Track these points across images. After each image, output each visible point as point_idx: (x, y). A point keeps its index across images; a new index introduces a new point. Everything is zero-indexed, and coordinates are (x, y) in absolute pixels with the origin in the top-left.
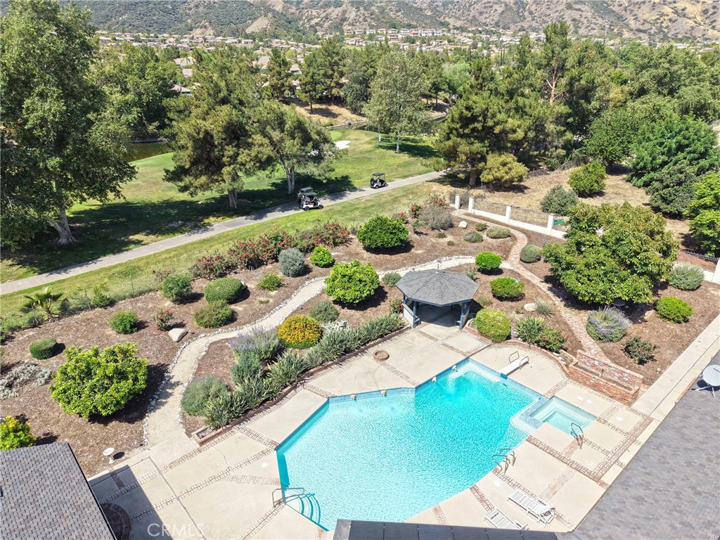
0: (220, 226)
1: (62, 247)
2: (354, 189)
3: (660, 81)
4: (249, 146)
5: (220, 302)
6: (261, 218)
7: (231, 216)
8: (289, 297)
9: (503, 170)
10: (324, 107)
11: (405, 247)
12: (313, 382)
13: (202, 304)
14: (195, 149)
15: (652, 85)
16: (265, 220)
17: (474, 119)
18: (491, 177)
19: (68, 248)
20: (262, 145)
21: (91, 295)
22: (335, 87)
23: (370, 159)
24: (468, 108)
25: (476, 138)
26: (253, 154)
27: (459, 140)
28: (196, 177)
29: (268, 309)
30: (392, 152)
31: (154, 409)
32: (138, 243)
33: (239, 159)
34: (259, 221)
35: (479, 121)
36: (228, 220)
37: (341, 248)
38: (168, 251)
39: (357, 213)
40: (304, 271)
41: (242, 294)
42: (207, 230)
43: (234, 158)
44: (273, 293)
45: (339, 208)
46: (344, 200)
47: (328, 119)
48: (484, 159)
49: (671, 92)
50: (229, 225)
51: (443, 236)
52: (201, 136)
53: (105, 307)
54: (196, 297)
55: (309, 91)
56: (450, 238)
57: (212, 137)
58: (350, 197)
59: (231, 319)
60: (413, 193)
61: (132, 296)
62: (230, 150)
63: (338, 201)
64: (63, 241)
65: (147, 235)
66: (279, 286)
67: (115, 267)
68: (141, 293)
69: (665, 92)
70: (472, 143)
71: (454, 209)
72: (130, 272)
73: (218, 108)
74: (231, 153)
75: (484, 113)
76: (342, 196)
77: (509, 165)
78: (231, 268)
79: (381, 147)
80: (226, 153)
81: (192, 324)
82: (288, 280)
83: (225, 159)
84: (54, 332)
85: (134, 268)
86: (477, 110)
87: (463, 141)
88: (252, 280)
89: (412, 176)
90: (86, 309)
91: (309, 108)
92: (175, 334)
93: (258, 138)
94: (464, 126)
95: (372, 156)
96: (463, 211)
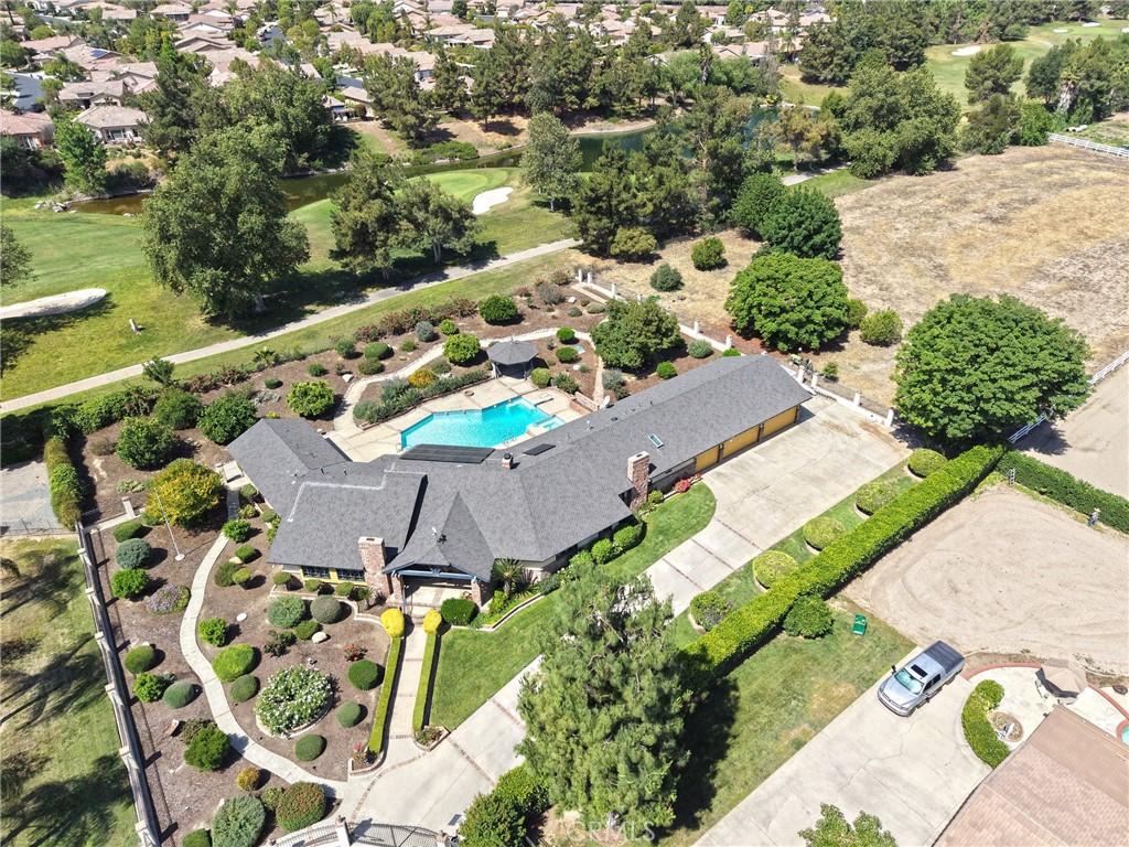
0: (375, 297)
1: (258, 314)
2: (497, 257)
3: (876, 113)
4: (397, 232)
5: (375, 358)
6: (408, 289)
7: (384, 288)
8: (420, 356)
9: (630, 243)
10: (503, 119)
11: (516, 319)
12: (424, 406)
13: (362, 360)
14: (353, 237)
15: (869, 117)
16: (412, 290)
17: (598, 199)
18: (617, 251)
19: (263, 315)
20: (408, 230)
21: (292, 352)
22: (519, 93)
23: (521, 220)
24: (592, 190)
25: (603, 214)
26: (400, 238)
27: (588, 216)
28: (355, 257)
29: (405, 363)
30: (546, 210)
31: (338, 416)
32: (312, 312)
33: (389, 242)
34: (407, 292)
35: (604, 201)
36: (382, 291)
37: (467, 319)
38: (336, 319)
39: (492, 284)
40: (434, 338)
41: (389, 353)
42: (364, 301)
43: (384, 243)
44: (410, 354)
45: (477, 278)
46: (485, 269)
47: (507, 137)
48: (613, 233)
49: (892, 126)
50: (382, 296)
51: (551, 310)
52: (358, 226)
53: (300, 360)
54: (358, 355)
55: (483, 104)
56: (556, 312)
57: (367, 226)
58: (493, 265)
59: (381, 370)
60: (549, 262)
61: (316, 353)
62: (381, 236)
63: (479, 271)
64: (258, 309)
65: (318, 305)
66: (415, 348)
67: (300, 331)
68: (322, 351)
69: (883, 125)
70: (600, 220)
71: (577, 282)
72: (311, 334)
74: (382, 238)
75: (608, 195)
76: (485, 264)
77: (635, 240)
78: (382, 334)
79: (538, 204)
80: (378, 238)
81: (356, 372)
82: (423, 344)
83: (377, 243)
84: (274, 374)
85: (313, 332)
86: (600, 192)
87: (592, 217)
88: (394, 343)
89: (558, 240)
90: (289, 361)
91: (483, 122)
92: (346, 377)
93: (404, 224)
94: (592, 204)
95: (525, 216)
96: (584, 284)
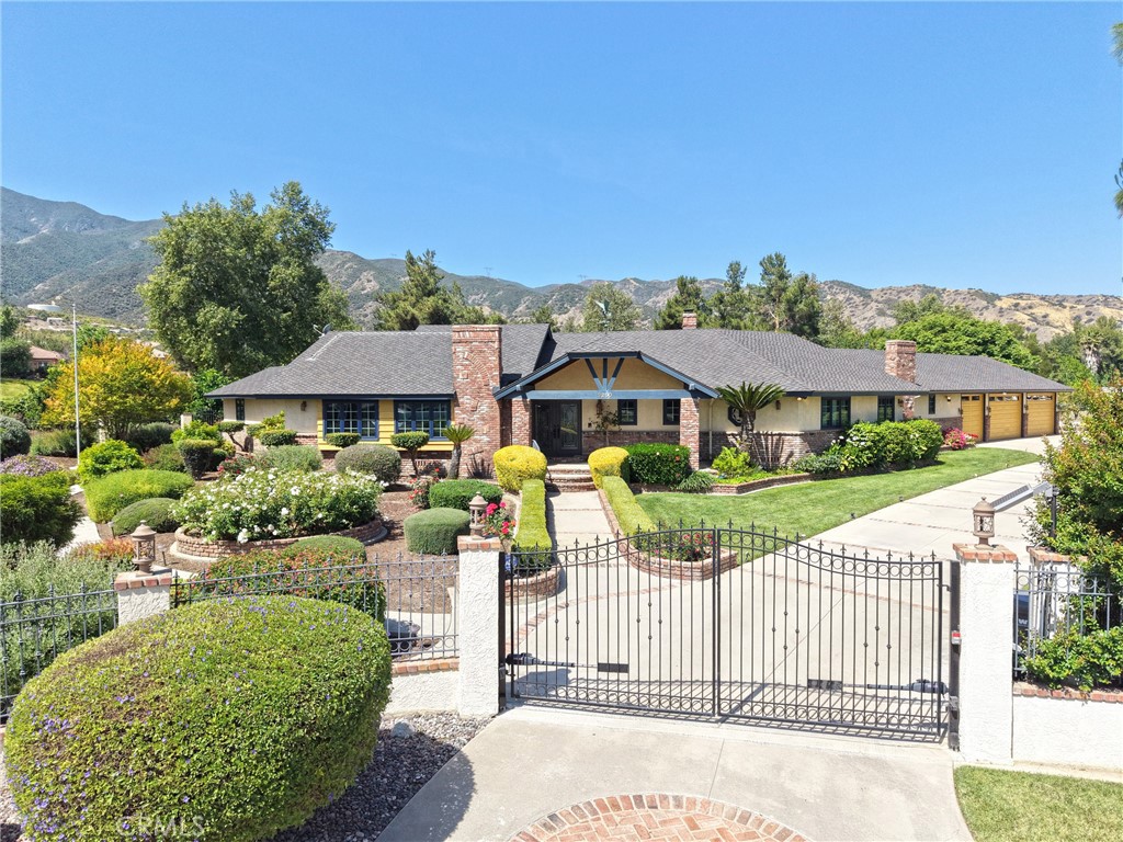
52: (409, 317)
73: (425, 298)
